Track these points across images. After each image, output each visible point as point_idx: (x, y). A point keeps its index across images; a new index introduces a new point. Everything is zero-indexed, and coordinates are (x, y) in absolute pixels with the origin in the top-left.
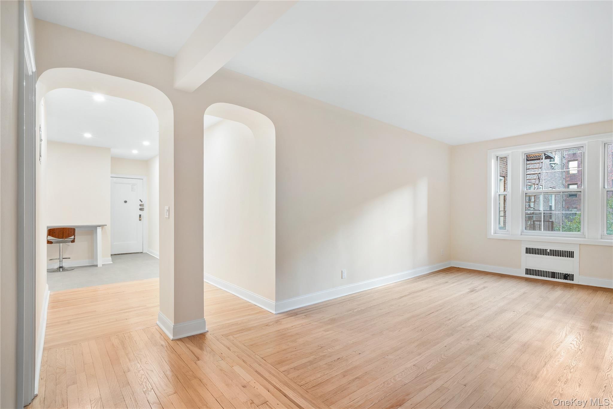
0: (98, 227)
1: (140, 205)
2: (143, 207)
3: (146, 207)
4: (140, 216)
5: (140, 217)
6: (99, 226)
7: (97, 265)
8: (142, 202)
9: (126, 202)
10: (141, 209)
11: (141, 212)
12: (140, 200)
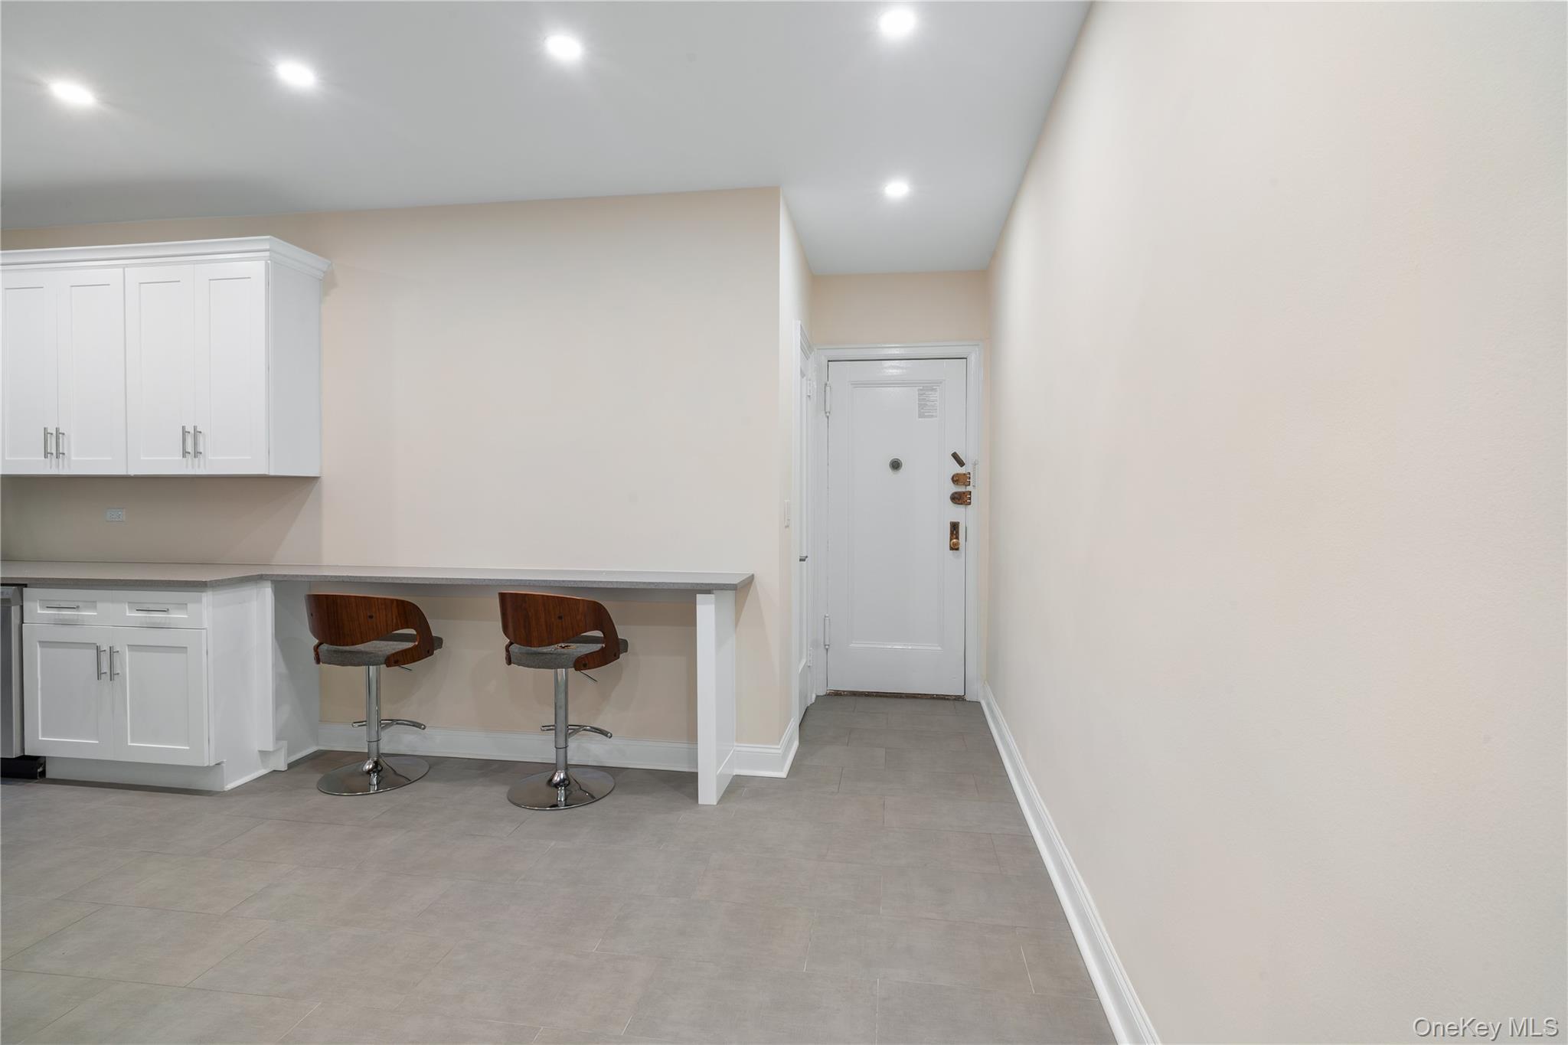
0: (699, 596)
1: (956, 479)
2: (969, 488)
3: (978, 490)
4: (955, 527)
5: (952, 533)
6: (707, 589)
7: (696, 774)
8: (961, 463)
9: (896, 465)
10: (960, 499)
11: (957, 513)
12: (955, 456)
